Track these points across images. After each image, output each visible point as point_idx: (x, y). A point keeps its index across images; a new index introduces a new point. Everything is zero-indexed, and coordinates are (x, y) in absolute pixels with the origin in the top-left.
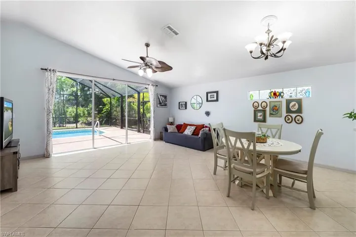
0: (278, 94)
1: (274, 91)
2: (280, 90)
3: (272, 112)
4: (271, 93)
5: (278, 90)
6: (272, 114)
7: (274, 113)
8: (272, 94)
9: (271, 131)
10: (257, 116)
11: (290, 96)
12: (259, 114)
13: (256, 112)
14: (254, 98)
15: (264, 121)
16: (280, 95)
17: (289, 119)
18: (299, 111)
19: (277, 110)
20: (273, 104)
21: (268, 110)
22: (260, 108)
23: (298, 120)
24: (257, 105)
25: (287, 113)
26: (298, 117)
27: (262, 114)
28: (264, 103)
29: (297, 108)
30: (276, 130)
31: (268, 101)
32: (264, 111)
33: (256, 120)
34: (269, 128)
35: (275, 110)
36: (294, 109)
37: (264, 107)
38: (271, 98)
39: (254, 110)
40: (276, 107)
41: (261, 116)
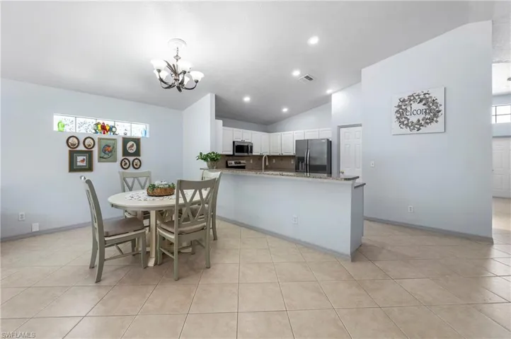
0: (108, 128)
1: (101, 122)
2: (111, 123)
3: (103, 154)
4: (97, 124)
5: (109, 123)
6: (103, 158)
7: (106, 156)
8: (99, 126)
9: (138, 180)
10: (77, 162)
11: (126, 134)
12: (80, 158)
13: (73, 154)
14: (67, 129)
15: (90, 168)
16: (111, 129)
17: (126, 164)
18: (137, 153)
19: (111, 152)
20: (104, 142)
21: (96, 151)
22: (81, 148)
23: (136, 165)
24: (76, 141)
25: (124, 155)
26: (136, 161)
27: (85, 158)
28: (89, 139)
29: (135, 150)
30: (145, 178)
31: (96, 137)
32: (89, 153)
33: (73, 168)
34: (135, 177)
35: (107, 152)
36: (132, 151)
37: (90, 145)
38: (96, 133)
39: (70, 151)
40: (109, 146)
41: (83, 161)
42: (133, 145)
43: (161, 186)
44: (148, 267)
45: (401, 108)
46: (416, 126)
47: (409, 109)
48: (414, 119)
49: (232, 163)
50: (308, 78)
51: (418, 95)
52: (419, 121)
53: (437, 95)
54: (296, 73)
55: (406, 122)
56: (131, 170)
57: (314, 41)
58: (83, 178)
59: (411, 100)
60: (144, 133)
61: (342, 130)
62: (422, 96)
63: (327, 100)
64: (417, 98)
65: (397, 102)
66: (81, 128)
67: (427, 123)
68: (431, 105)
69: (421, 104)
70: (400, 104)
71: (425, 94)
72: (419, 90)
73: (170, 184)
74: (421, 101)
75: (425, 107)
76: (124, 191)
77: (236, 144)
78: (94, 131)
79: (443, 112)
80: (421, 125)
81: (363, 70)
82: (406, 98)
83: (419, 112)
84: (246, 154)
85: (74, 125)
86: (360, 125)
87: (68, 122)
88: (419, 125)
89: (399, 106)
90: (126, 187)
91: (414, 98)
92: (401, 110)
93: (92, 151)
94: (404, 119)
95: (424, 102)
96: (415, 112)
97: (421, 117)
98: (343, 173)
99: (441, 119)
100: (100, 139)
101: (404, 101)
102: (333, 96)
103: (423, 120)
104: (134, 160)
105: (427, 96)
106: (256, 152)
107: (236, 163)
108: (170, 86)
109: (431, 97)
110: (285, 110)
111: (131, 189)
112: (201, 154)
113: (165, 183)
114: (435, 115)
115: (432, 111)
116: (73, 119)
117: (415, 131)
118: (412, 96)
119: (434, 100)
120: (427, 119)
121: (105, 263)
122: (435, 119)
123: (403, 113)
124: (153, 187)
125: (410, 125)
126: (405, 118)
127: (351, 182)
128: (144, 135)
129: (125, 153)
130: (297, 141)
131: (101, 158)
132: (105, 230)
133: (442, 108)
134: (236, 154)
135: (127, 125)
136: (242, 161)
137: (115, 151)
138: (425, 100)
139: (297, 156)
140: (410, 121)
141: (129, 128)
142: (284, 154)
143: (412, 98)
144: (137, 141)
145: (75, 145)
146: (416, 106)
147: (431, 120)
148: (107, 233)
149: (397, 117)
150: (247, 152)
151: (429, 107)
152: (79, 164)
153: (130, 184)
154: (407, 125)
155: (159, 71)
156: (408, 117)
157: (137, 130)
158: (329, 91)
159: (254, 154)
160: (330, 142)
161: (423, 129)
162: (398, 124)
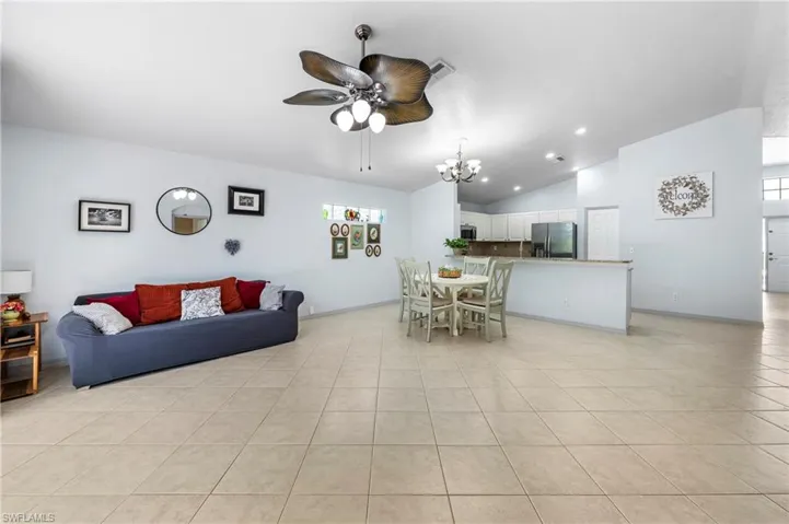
0: (354, 215)
1: (349, 209)
2: (355, 210)
3: (354, 241)
4: (346, 212)
7: (356, 243)
8: (348, 213)
11: (368, 220)
12: (339, 246)
13: (335, 242)
15: (345, 255)
17: (370, 251)
18: (378, 240)
22: (340, 235)
23: (377, 252)
24: (337, 229)
25: (368, 242)
26: (377, 248)
27: (342, 245)
28: (345, 227)
29: (376, 236)
31: (348, 224)
32: (345, 241)
33: (334, 255)
35: (357, 239)
37: (346, 232)
39: (333, 238)
40: (358, 233)
41: (341, 248)
42: (375, 231)
45: (665, 192)
46: (682, 210)
47: (674, 193)
48: (679, 203)
50: (560, 159)
51: (684, 179)
52: (685, 205)
53: (705, 178)
55: (670, 206)
57: (581, 131)
59: (676, 184)
60: (381, 219)
61: (590, 212)
62: (688, 180)
64: (683, 181)
65: (660, 185)
66: (339, 215)
67: (694, 208)
68: (698, 189)
69: (687, 188)
70: (664, 187)
71: (691, 178)
72: (685, 173)
74: (687, 185)
75: (692, 191)
78: (346, 218)
79: (711, 197)
80: (687, 210)
81: (621, 149)
82: (671, 181)
83: (685, 196)
84: (471, 240)
85: (332, 213)
86: (616, 207)
88: (685, 210)
89: (662, 189)
91: (680, 181)
92: (664, 194)
93: (347, 238)
94: (668, 203)
95: (690, 186)
96: (680, 196)
97: (687, 201)
99: (709, 203)
100: (351, 226)
101: (668, 184)
102: (579, 173)
103: (689, 204)
105: (694, 180)
106: (479, 238)
109: (698, 181)
110: (517, 188)
112: (448, 240)
114: (702, 199)
115: (699, 196)
117: (681, 216)
118: (678, 179)
119: (701, 184)
120: (694, 204)
122: (702, 203)
123: (667, 197)
125: (675, 209)
126: (669, 201)
127: (626, 265)
128: (381, 221)
129: (369, 240)
130: (533, 225)
131: (353, 245)
133: (710, 192)
135: (368, 211)
137: (363, 238)
138: (691, 183)
139: (534, 242)
140: (675, 205)
141: (369, 214)
142: (512, 240)
143: (677, 181)
144: (378, 227)
145: (336, 232)
146: (681, 190)
147: (699, 205)
149: (660, 201)
150: (472, 238)
151: (696, 191)
152: (338, 251)
154: (672, 209)
156: (673, 201)
158: (575, 169)
159: (478, 240)
160: (575, 227)
161: (689, 214)
162: (661, 208)
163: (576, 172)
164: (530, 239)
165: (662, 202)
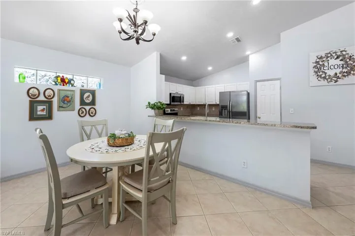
0: (67, 81)
1: (61, 75)
2: (70, 77)
3: (62, 104)
4: (57, 77)
5: (68, 76)
6: (62, 107)
7: (65, 106)
8: (59, 79)
9: (96, 128)
10: (37, 111)
11: (83, 86)
12: (40, 108)
13: (33, 104)
14: (28, 80)
15: (49, 117)
16: (69, 82)
17: (83, 112)
18: (93, 103)
19: (69, 102)
20: (63, 94)
21: (55, 101)
22: (42, 98)
23: (92, 113)
24: (37, 92)
25: (81, 105)
26: (92, 109)
27: (45, 107)
28: (50, 90)
29: (91, 100)
30: (101, 126)
31: (56, 88)
32: (49, 103)
33: (33, 117)
34: (93, 125)
35: (66, 102)
36: (88, 101)
37: (50, 96)
38: (56, 84)
39: (30, 101)
40: (68, 97)
41: (43, 110)
42: (89, 95)
43: (123, 136)
44: (109, 225)
45: (319, 64)
46: (334, 79)
47: (326, 64)
48: (331, 73)
49: (168, 111)
50: (238, 40)
51: (335, 53)
52: (336, 74)
54: (230, 35)
55: (323, 76)
56: (87, 118)
58: (38, 130)
59: (328, 57)
60: (98, 86)
61: (259, 84)
62: (339, 53)
63: (245, 60)
64: (334, 55)
65: (314, 59)
66: (42, 80)
67: (345, 76)
68: (348, 60)
69: (338, 60)
70: (318, 60)
71: (341, 52)
73: (129, 133)
74: (338, 58)
75: (342, 62)
76: (83, 140)
77: (172, 95)
78: (54, 83)
80: (338, 78)
81: (281, 34)
82: (323, 55)
83: (336, 67)
84: (179, 103)
85: (35, 77)
87: (29, 75)
88: (336, 78)
90: (85, 136)
91: (331, 55)
92: (318, 66)
93: (52, 101)
94: (321, 73)
95: (341, 58)
96: (332, 67)
97: (338, 71)
98: (260, 118)
100: (59, 90)
101: (321, 58)
102: (250, 57)
103: (340, 73)
104: (91, 108)
105: (344, 53)
106: (186, 102)
107: (171, 110)
108: (131, 37)
109: (348, 54)
110: (210, 68)
111: (89, 138)
112: (149, 103)
113: (125, 132)
114: (352, 69)
115: (349, 65)
116: (34, 72)
117: (333, 83)
118: (330, 53)
119: (350, 57)
120: (344, 72)
121: (63, 230)
122: (352, 72)
123: (320, 68)
124: (113, 136)
125: (327, 77)
126: (323, 72)
128: (98, 87)
129: (82, 102)
131: (60, 108)
132: (63, 191)
134: (172, 103)
135: (84, 79)
136: (175, 109)
137: (73, 101)
139: (220, 105)
140: (327, 74)
141: (85, 81)
142: (208, 103)
143: (329, 55)
144: (93, 93)
145: (35, 95)
146: (332, 62)
147: (349, 73)
148: (65, 194)
149: (315, 72)
150: (180, 102)
151: (347, 62)
152: (39, 113)
153: (88, 133)
154: (325, 78)
155: (121, 20)
156: (326, 71)
157: (92, 83)
158: (248, 53)
159: (185, 103)
160: (248, 94)
161: (340, 81)
162: (316, 77)
163: (248, 56)
164: (218, 103)
165: (316, 72)
